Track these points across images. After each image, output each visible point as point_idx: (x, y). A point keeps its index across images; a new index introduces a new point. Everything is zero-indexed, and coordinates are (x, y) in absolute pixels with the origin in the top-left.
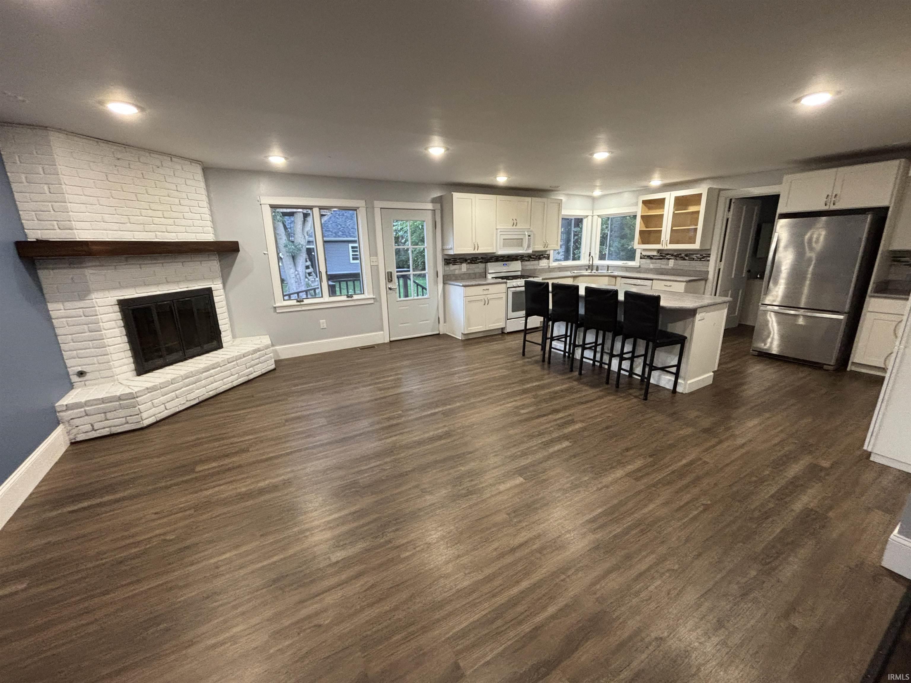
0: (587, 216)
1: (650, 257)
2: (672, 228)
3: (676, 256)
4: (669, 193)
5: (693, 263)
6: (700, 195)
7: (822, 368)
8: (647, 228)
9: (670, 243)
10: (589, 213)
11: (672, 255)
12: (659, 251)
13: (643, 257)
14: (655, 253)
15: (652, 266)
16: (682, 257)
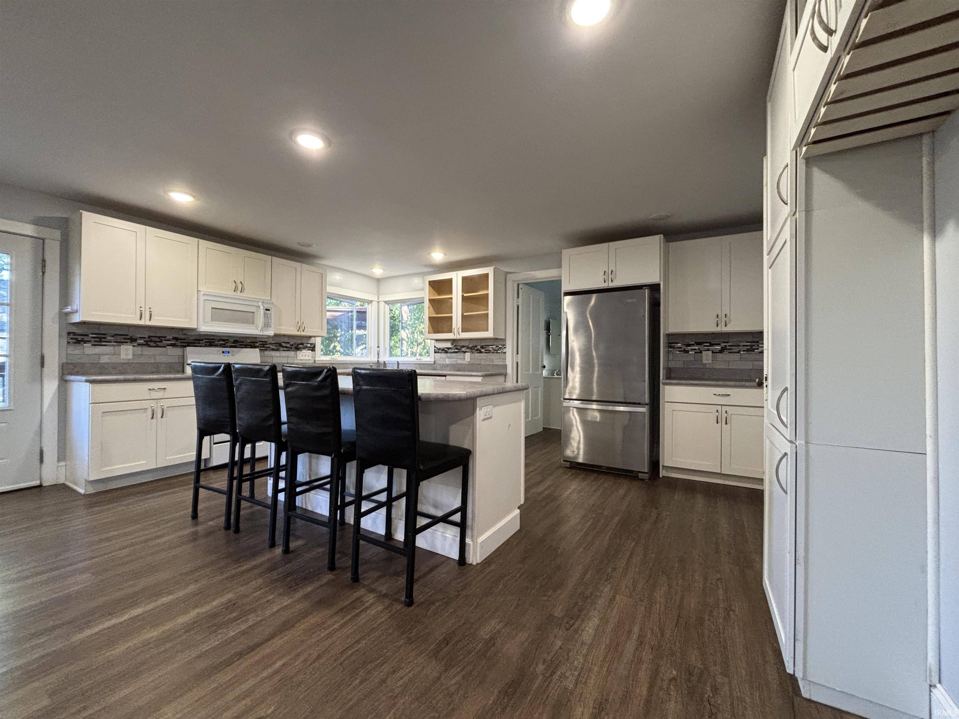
0: (371, 301)
1: (445, 351)
2: (462, 315)
3: (471, 348)
4: (455, 273)
5: (490, 356)
6: (486, 276)
7: (638, 477)
8: (437, 314)
9: (462, 332)
10: (374, 298)
11: (468, 348)
12: (453, 341)
13: (437, 351)
14: (449, 345)
15: (448, 361)
16: (478, 350)
